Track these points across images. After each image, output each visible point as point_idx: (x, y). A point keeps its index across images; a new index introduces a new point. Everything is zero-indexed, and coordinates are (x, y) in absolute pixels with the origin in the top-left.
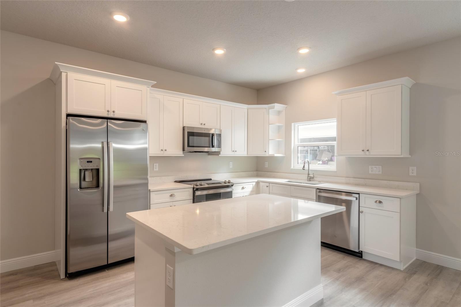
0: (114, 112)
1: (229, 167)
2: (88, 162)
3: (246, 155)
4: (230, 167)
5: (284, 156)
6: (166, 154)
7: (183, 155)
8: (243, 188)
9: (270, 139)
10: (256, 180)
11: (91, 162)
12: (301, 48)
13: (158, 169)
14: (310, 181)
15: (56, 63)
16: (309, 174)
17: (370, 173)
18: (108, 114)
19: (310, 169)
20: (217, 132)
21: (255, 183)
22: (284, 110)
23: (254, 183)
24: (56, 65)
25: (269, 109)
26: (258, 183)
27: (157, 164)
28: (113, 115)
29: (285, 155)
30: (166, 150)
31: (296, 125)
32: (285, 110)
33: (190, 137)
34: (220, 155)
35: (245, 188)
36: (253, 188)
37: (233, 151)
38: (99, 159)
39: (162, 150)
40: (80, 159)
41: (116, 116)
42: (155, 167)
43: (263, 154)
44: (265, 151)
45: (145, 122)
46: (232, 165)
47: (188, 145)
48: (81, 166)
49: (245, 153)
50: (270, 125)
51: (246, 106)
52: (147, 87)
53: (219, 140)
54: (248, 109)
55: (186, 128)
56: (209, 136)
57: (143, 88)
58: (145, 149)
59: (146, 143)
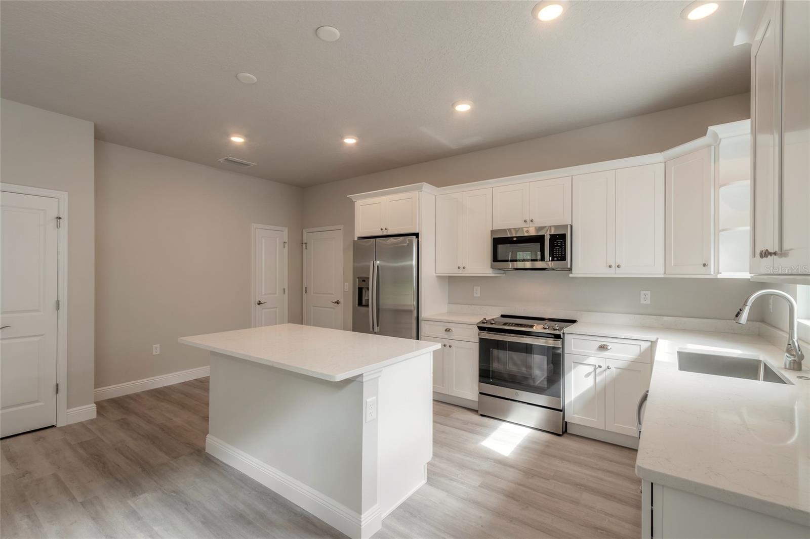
0: (386, 229)
3: (664, 276)
4: (643, 302)
6: (465, 273)
7: (497, 274)
9: (720, 228)
11: (364, 281)
13: (482, 295)
15: (348, 196)
18: (383, 232)
20: (554, 230)
21: (649, 344)
25: (718, 145)
27: (477, 287)
28: (387, 232)
30: (463, 268)
33: (497, 245)
35: (609, 348)
36: (641, 354)
37: (610, 267)
38: (368, 278)
39: (459, 268)
40: (358, 278)
41: (390, 233)
42: (475, 291)
43: (699, 273)
44: (704, 265)
45: (417, 235)
46: (649, 297)
47: (495, 259)
48: (359, 285)
49: (658, 271)
50: (722, 190)
51: (658, 158)
52: (419, 192)
53: (561, 247)
54: (665, 162)
55: (493, 232)
56: (539, 239)
57: (416, 193)
58: (411, 267)
59: (412, 260)
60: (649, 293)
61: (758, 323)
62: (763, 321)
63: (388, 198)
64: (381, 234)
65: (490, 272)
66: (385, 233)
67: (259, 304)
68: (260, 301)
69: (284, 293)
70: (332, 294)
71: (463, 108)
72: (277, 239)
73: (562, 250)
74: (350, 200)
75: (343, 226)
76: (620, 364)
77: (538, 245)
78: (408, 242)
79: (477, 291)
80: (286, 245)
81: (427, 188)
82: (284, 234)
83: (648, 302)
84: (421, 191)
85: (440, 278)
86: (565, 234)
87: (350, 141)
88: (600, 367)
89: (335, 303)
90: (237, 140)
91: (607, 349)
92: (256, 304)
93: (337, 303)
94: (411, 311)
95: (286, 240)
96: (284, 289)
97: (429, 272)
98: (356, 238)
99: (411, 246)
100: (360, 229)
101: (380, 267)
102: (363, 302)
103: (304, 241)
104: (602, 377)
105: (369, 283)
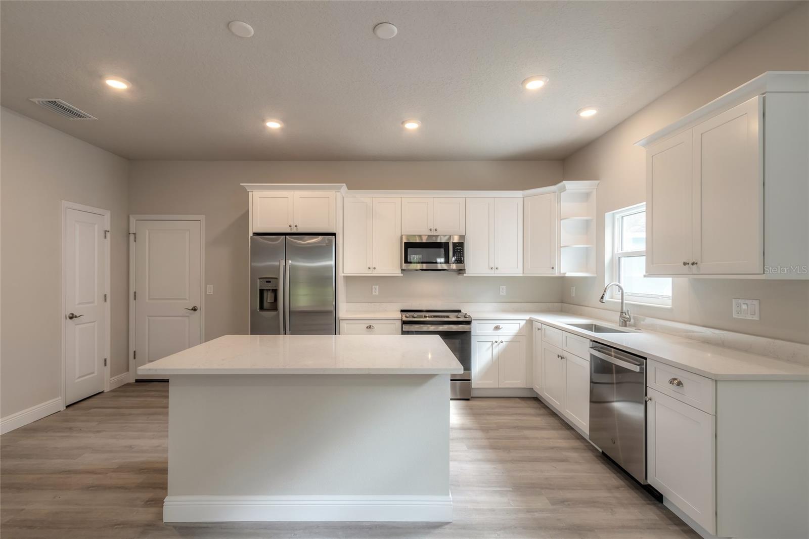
0: (296, 226)
1: (499, 293)
2: (267, 282)
3: (521, 275)
4: (501, 294)
5: (595, 275)
6: (375, 273)
7: (402, 275)
8: (497, 328)
9: (561, 246)
10: (527, 317)
11: (270, 282)
12: (528, 78)
13: (379, 293)
14: (626, 326)
15: (241, 184)
16: (622, 313)
17: (734, 316)
18: (291, 230)
19: (625, 302)
20: (456, 239)
21: (525, 321)
22: (595, 190)
23: (523, 323)
24: (243, 187)
25: (560, 193)
26: (530, 322)
27: (377, 287)
28: (296, 230)
29: (597, 274)
30: (374, 268)
31: (618, 216)
32: (597, 189)
33: (409, 249)
34: (465, 275)
35: (501, 327)
36: (520, 329)
37: (492, 268)
38: (277, 279)
39: (369, 268)
40: (260, 278)
41: (300, 231)
42: (374, 290)
43: (549, 273)
44: (553, 268)
45: (334, 234)
46: (505, 291)
47: (405, 260)
48: (260, 286)
49: (518, 271)
50: (562, 221)
51: (519, 194)
52: (336, 192)
53: (460, 252)
54: (523, 198)
55: (405, 237)
56: (446, 246)
57: (331, 194)
58: (330, 267)
59: (332, 260)
60: (504, 287)
61: (560, 304)
62: (562, 302)
63: (298, 194)
64: (288, 231)
65: (398, 273)
66: (294, 230)
67: (71, 318)
68: (73, 314)
69: (105, 300)
70: (185, 299)
71: (412, 126)
72: (96, 226)
73: (460, 255)
74: (243, 188)
75: (204, 216)
76: (508, 338)
77: (442, 250)
78: (327, 242)
79: (376, 291)
80: (108, 235)
82: (106, 220)
83: (505, 294)
84: (338, 192)
85: (344, 276)
86: (463, 243)
87: (273, 125)
88: (496, 342)
89: (192, 310)
90: (117, 85)
91: (499, 329)
92: (68, 318)
93: (194, 309)
94: (331, 312)
95: (108, 229)
96: (105, 296)
97: (340, 274)
98: (251, 234)
99: (329, 245)
100: (258, 224)
101: (292, 267)
102: (266, 305)
103: (132, 230)
104: (497, 350)
105: (277, 284)
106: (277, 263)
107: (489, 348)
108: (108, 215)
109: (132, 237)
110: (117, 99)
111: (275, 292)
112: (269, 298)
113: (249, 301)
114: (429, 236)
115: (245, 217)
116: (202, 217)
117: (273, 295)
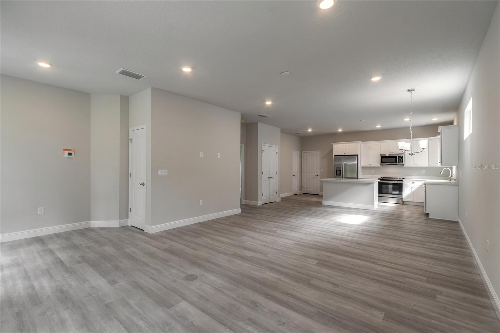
2: (338, 168)
4: (422, 173)
6: (371, 166)
7: (381, 166)
20: (399, 155)
23: (423, 182)
24: (332, 144)
33: (382, 158)
34: (404, 166)
36: (422, 184)
37: (415, 164)
38: (341, 167)
39: (370, 164)
40: (336, 167)
41: (347, 154)
44: (437, 164)
45: (357, 155)
47: (382, 162)
48: (336, 169)
49: (427, 165)
54: (428, 140)
55: (381, 155)
56: (396, 157)
57: (357, 144)
58: (356, 164)
59: (356, 161)
60: (424, 171)
63: (347, 145)
64: (344, 154)
65: (379, 165)
66: (345, 154)
67: (293, 176)
70: (315, 173)
73: (402, 160)
76: (417, 186)
77: (395, 159)
79: (373, 171)
80: (299, 157)
81: (360, 142)
85: (361, 167)
86: (403, 156)
88: (413, 187)
91: (414, 183)
93: (318, 176)
95: (299, 155)
96: (298, 171)
97: (359, 166)
98: (334, 156)
99: (355, 158)
100: (335, 153)
101: (345, 164)
102: (338, 174)
103: (302, 155)
104: (413, 190)
105: (341, 169)
106: (341, 163)
107: (409, 189)
108: (298, 152)
109: (302, 157)
110: (310, 133)
111: (340, 171)
112: (338, 172)
113: (333, 172)
114: (390, 154)
115: (332, 150)
116: (320, 151)
117: (339, 172)
